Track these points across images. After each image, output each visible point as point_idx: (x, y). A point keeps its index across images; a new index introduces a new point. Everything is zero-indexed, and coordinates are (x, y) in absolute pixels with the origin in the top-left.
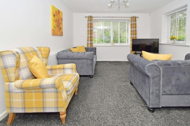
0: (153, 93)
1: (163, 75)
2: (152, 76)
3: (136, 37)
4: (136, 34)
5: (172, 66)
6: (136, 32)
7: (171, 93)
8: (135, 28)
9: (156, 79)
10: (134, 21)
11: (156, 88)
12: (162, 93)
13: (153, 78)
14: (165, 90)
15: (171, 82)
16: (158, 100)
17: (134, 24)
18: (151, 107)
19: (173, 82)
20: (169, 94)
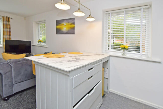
0: (5, 85)
1: (14, 70)
2: (4, 72)
3: (10, 38)
4: (10, 35)
5: (21, 62)
6: (9, 33)
7: (21, 81)
8: (9, 29)
9: (7, 74)
10: (7, 21)
11: (9, 81)
12: (14, 82)
13: (5, 74)
14: (17, 79)
15: (21, 73)
16: (11, 89)
17: (7, 24)
18: (4, 96)
19: (22, 73)
20: (20, 82)
